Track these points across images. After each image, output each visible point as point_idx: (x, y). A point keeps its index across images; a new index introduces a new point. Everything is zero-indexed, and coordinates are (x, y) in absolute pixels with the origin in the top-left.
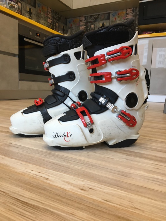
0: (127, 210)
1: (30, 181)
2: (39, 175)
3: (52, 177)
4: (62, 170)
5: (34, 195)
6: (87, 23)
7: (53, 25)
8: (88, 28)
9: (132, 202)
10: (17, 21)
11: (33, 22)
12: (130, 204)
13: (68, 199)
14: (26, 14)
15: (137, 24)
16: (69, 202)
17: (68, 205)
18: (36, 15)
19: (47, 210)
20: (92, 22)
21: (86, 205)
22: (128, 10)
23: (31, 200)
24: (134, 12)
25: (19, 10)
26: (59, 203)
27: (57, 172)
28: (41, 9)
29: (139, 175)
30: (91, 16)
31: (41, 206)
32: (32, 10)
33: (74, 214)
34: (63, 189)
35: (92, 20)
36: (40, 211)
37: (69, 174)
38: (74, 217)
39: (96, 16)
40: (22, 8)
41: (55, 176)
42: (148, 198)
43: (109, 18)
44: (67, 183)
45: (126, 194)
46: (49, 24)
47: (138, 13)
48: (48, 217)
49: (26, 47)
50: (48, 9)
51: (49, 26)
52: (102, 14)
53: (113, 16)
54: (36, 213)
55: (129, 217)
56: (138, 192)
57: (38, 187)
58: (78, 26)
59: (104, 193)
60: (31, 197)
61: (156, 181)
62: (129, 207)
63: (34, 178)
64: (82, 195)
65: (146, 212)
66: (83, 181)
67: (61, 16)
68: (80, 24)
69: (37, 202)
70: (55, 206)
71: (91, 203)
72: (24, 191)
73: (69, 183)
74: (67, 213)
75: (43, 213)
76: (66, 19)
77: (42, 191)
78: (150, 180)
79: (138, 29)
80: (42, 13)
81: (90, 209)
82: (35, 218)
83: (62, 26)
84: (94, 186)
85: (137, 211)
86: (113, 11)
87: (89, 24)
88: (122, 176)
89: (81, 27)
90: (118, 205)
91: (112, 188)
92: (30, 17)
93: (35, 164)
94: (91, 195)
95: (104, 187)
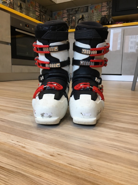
0: (86, 171)
1: (9, 149)
2: (17, 144)
3: (28, 145)
4: (38, 140)
5: (11, 161)
6: (69, 15)
7: (40, 17)
8: (70, 20)
9: (91, 165)
10: (9, 14)
11: (23, 15)
12: (89, 166)
13: (39, 164)
14: (18, 8)
15: (111, 16)
16: (39, 166)
17: (37, 168)
18: (26, 9)
19: (19, 173)
20: (73, 15)
21: (52, 168)
22: (103, 3)
23: (8, 165)
24: (108, 5)
25: (11, 5)
26: (30, 167)
27: (33, 141)
28: (30, 4)
29: (101, 142)
30: (72, 9)
31: (15, 170)
32: (22, 5)
33: (41, 176)
34: (36, 155)
35: (73, 12)
36: (13, 174)
37: (43, 143)
38: (41, 178)
39: (77, 9)
40: (14, 3)
41: (31, 144)
42: (106, 161)
43: (87, 11)
44: (40, 150)
45: (87, 158)
46: (37, 17)
47: (111, 6)
48: (19, 178)
49: (17, 36)
50: (36, 4)
51: (37, 19)
52: (81, 7)
53: (91, 9)
54: (9, 176)
55: (87, 178)
56: (98, 156)
57: (15, 154)
58: (62, 18)
59: (70, 158)
60: (8, 162)
61: (115, 147)
62: (88, 169)
63: (13, 147)
64: (51, 160)
65: (101, 174)
66: (53, 148)
67: (47, 10)
68: (64, 16)
69: (12, 167)
70: (26, 170)
71: (57, 166)
72: (3, 157)
73: (41, 150)
74: (36, 175)
75: (16, 175)
76: (52, 12)
77: (18, 158)
78: (110, 146)
79: (112, 20)
80: (31, 7)
81: (55, 172)
82: (8, 180)
83: (48, 18)
84: (62, 152)
85: (94, 173)
86: (91, 5)
87: (71, 16)
88: (87, 144)
89: (64, 19)
90: (79, 167)
91: (77, 153)
92: (20, 11)
93: (16, 135)
94: (58, 160)
95: (70, 153)
